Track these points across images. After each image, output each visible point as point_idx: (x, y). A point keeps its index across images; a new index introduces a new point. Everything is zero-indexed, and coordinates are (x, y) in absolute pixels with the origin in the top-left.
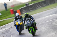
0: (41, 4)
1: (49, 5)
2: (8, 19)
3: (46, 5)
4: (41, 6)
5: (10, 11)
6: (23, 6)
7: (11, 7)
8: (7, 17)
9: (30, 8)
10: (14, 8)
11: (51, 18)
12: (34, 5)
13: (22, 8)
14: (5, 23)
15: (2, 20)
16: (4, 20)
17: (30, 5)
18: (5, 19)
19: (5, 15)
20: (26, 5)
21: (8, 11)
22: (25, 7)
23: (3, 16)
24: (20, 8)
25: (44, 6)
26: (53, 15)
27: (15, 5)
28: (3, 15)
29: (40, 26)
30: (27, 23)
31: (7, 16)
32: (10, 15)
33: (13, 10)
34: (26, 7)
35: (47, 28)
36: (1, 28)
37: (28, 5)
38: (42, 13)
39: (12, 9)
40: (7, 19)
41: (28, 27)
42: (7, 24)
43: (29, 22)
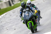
41: (26, 20)
43: (27, 14)
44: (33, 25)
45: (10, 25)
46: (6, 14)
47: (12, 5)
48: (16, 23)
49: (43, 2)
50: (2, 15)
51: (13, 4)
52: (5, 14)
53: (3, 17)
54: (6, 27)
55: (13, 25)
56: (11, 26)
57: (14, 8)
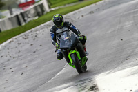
40: (65, 5)
44: (80, 59)
45: (18, 62)
46: (10, 42)
47: (23, 24)
48: (29, 59)
49: (81, 17)
50: (4, 44)
51: (25, 21)
52: (8, 41)
53: (5, 46)
54: (11, 66)
55: (24, 63)
56: (20, 64)
57: (26, 29)
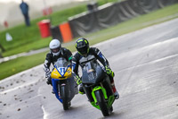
0: (136, 5)
1: (160, 8)
2: (32, 53)
3: (151, 9)
4: (136, 11)
5: (39, 28)
6: (80, 10)
7: (42, 15)
8: (29, 46)
9: (101, 18)
10: (51, 18)
11: (167, 52)
12: (115, 8)
13: (77, 16)
14: (23, 66)
15: (14, 57)
16: (20, 55)
17: (101, 8)
18: (24, 54)
19: (24, 42)
20: (90, 7)
21: (32, 28)
22: (84, 14)
23: (16, 44)
24: (71, 18)
25: (146, 11)
26: (172, 40)
27: (56, 7)
28: (18, 40)
29: (133, 77)
30: (84, 73)
31: (28, 43)
32: (38, 39)
33: (47, 24)
34: (88, 15)
35: (155, 81)
36: (10, 83)
37: (95, 10)
38: (138, 33)
39: (45, 21)
41: (88, 85)
42: (30, 70)
43: (91, 70)
44: (106, 97)
